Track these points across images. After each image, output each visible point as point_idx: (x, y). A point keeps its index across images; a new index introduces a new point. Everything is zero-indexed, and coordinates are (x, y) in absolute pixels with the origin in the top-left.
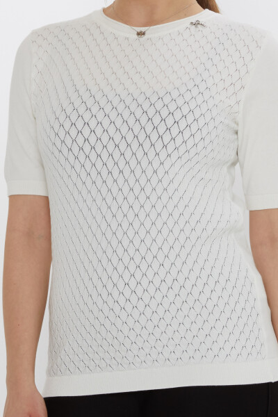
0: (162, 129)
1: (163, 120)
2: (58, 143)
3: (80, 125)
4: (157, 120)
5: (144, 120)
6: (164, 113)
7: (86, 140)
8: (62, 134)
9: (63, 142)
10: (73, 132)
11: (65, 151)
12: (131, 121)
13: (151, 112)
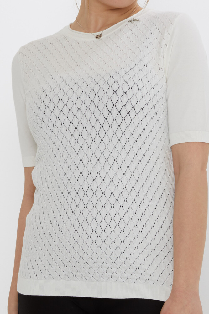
0: (115, 99)
1: (115, 92)
2: (41, 115)
3: (56, 100)
4: (110, 93)
5: (101, 93)
6: (115, 87)
7: (61, 111)
8: (43, 108)
9: (44, 113)
10: (51, 106)
11: (46, 119)
12: (92, 95)
13: (106, 87)
